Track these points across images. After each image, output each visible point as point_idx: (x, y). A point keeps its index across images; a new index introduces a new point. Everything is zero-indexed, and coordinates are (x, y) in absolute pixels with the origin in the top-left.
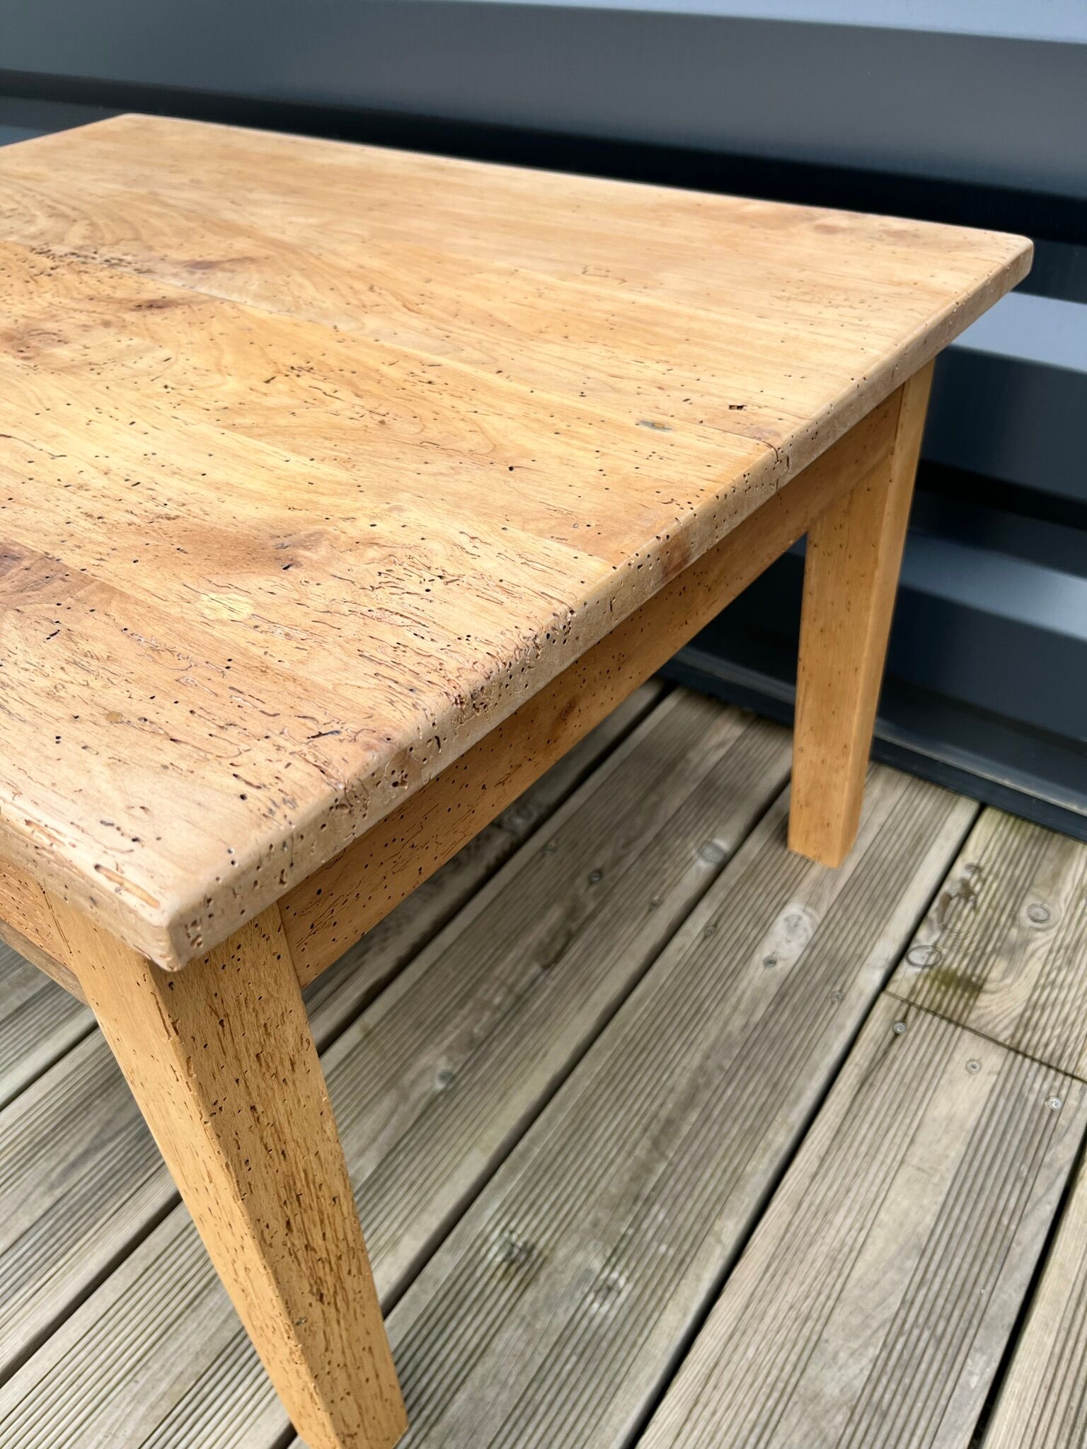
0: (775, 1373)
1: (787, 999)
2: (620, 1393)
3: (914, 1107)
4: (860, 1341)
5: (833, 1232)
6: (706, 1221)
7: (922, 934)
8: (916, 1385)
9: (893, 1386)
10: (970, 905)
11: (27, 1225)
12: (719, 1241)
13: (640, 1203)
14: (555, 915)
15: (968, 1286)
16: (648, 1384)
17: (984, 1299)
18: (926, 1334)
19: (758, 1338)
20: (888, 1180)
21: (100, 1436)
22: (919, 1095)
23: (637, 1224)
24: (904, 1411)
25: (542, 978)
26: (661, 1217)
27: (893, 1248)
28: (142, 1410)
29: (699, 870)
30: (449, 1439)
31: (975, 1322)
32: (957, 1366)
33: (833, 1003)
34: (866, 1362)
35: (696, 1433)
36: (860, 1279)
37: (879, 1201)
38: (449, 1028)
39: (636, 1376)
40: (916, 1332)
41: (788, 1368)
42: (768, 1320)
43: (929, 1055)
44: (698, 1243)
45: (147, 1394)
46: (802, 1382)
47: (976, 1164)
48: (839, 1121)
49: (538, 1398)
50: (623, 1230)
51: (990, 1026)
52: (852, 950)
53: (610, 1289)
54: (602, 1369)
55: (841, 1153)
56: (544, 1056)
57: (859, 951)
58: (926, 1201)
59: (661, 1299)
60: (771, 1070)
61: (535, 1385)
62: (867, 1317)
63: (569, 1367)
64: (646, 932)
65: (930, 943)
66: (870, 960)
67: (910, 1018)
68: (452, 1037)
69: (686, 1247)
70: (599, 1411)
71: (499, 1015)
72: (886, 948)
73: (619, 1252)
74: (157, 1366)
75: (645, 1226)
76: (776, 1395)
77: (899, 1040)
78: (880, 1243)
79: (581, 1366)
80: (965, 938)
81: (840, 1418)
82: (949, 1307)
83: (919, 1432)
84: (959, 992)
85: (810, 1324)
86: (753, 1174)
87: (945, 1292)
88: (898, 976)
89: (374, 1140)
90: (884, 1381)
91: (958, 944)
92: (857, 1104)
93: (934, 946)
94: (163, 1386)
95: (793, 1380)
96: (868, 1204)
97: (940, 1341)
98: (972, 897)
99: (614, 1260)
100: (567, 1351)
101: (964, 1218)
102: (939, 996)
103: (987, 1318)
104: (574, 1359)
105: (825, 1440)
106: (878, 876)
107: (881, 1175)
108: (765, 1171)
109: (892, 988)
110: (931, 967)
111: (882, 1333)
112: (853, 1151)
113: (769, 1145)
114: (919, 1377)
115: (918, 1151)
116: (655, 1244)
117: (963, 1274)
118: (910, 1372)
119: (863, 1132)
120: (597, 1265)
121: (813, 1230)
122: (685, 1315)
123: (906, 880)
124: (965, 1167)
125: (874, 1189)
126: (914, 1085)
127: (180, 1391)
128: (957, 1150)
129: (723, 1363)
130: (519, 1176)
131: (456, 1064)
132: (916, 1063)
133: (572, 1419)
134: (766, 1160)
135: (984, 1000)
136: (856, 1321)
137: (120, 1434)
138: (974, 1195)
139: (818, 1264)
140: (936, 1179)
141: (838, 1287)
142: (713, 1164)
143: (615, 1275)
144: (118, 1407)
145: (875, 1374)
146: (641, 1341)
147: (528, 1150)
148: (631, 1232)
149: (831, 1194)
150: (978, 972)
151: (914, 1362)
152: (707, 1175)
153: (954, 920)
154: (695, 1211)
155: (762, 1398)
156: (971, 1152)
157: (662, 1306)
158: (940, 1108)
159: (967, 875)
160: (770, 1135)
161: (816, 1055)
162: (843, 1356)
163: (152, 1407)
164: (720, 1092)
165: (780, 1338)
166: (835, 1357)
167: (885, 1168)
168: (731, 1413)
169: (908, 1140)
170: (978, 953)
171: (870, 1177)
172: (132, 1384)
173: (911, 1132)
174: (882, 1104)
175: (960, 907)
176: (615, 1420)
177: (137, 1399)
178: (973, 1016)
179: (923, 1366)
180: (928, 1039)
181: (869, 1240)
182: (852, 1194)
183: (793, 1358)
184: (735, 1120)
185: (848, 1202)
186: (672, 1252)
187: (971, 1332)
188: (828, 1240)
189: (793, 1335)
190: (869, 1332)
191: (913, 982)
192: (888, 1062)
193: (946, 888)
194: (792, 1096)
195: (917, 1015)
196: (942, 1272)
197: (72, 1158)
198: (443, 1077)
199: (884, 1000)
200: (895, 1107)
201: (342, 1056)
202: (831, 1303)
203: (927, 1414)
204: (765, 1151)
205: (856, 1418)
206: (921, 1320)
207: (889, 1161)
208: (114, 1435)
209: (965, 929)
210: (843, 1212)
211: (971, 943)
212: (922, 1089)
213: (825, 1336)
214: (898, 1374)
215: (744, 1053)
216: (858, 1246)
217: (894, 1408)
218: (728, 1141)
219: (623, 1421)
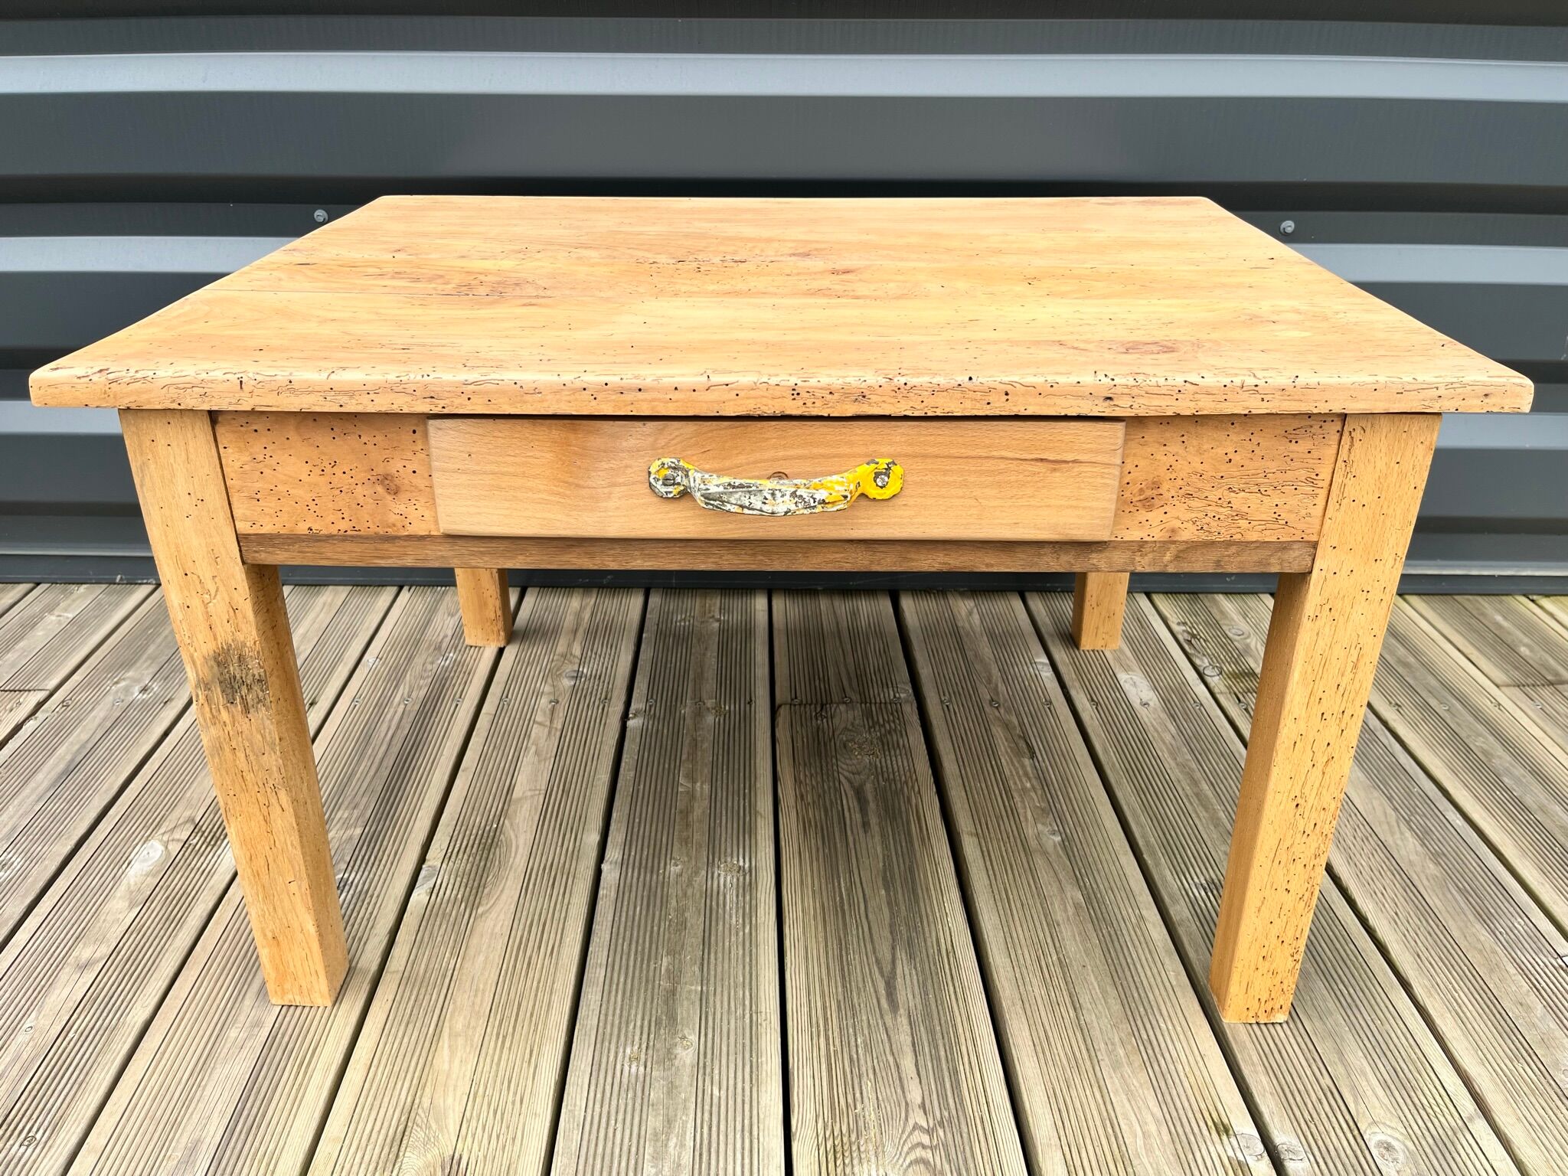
1: (1176, 717)
4: (1398, 833)
7: (1197, 662)
8: (1439, 837)
9: (1433, 843)
10: (1201, 640)
11: (909, 1039)
14: (998, 732)
17: (1421, 793)
18: (1418, 817)
25: (1037, 764)
28: (1127, 1070)
29: (1046, 678)
31: (1429, 802)
32: (1446, 823)
33: (1200, 709)
34: (1410, 840)
35: (1386, 905)
36: (1366, 811)
38: (1021, 811)
39: (1332, 899)
40: (1413, 818)
41: (1385, 859)
46: (1398, 861)
52: (1174, 681)
57: (1179, 682)
60: (1212, 750)
62: (1388, 823)
65: (1206, 664)
66: (1189, 682)
67: (1242, 699)
68: (1029, 814)
71: (1040, 792)
72: (1191, 675)
74: (1102, 1046)
76: (1395, 873)
77: (1250, 711)
78: (1354, 794)
80: (1219, 656)
81: (1431, 866)
82: (1411, 801)
84: (1248, 679)
85: (1370, 839)
87: (1402, 797)
90: (1427, 843)
91: (1219, 660)
93: (1209, 664)
95: (1395, 864)
97: (1426, 816)
98: (1197, 636)
102: (1242, 685)
103: (1430, 798)
105: (1436, 877)
106: (1142, 643)
109: (1215, 690)
110: (1221, 674)
111: (1401, 825)
114: (1437, 833)
117: (1399, 786)
118: (1430, 833)
123: (1157, 640)
127: (1133, 1047)
130: (1160, 855)
131: (1051, 825)
136: (1386, 828)
141: (1362, 819)
145: (1420, 842)
150: (1244, 667)
151: (1427, 829)
153: (1203, 650)
155: (1392, 878)
159: (1182, 628)
161: (1224, 734)
162: (1399, 842)
163: (1130, 1064)
164: (1203, 770)
166: (1397, 845)
168: (1389, 891)
170: (1233, 660)
172: (1102, 1063)
175: (1197, 643)
176: (1349, 922)
179: (1433, 829)
183: (1382, 855)
184: (1226, 778)
187: (1433, 807)
190: (1397, 829)
191: (1222, 684)
193: (1180, 637)
195: (1243, 697)
196: (1392, 792)
197: (882, 992)
198: (1052, 834)
199: (1220, 697)
201: (979, 852)
202: (1367, 826)
203: (1457, 843)
205: (1436, 862)
206: (1409, 813)
208: (1129, 1090)
209: (1213, 651)
211: (1224, 656)
213: (1382, 840)
214: (1428, 837)
215: (1189, 749)
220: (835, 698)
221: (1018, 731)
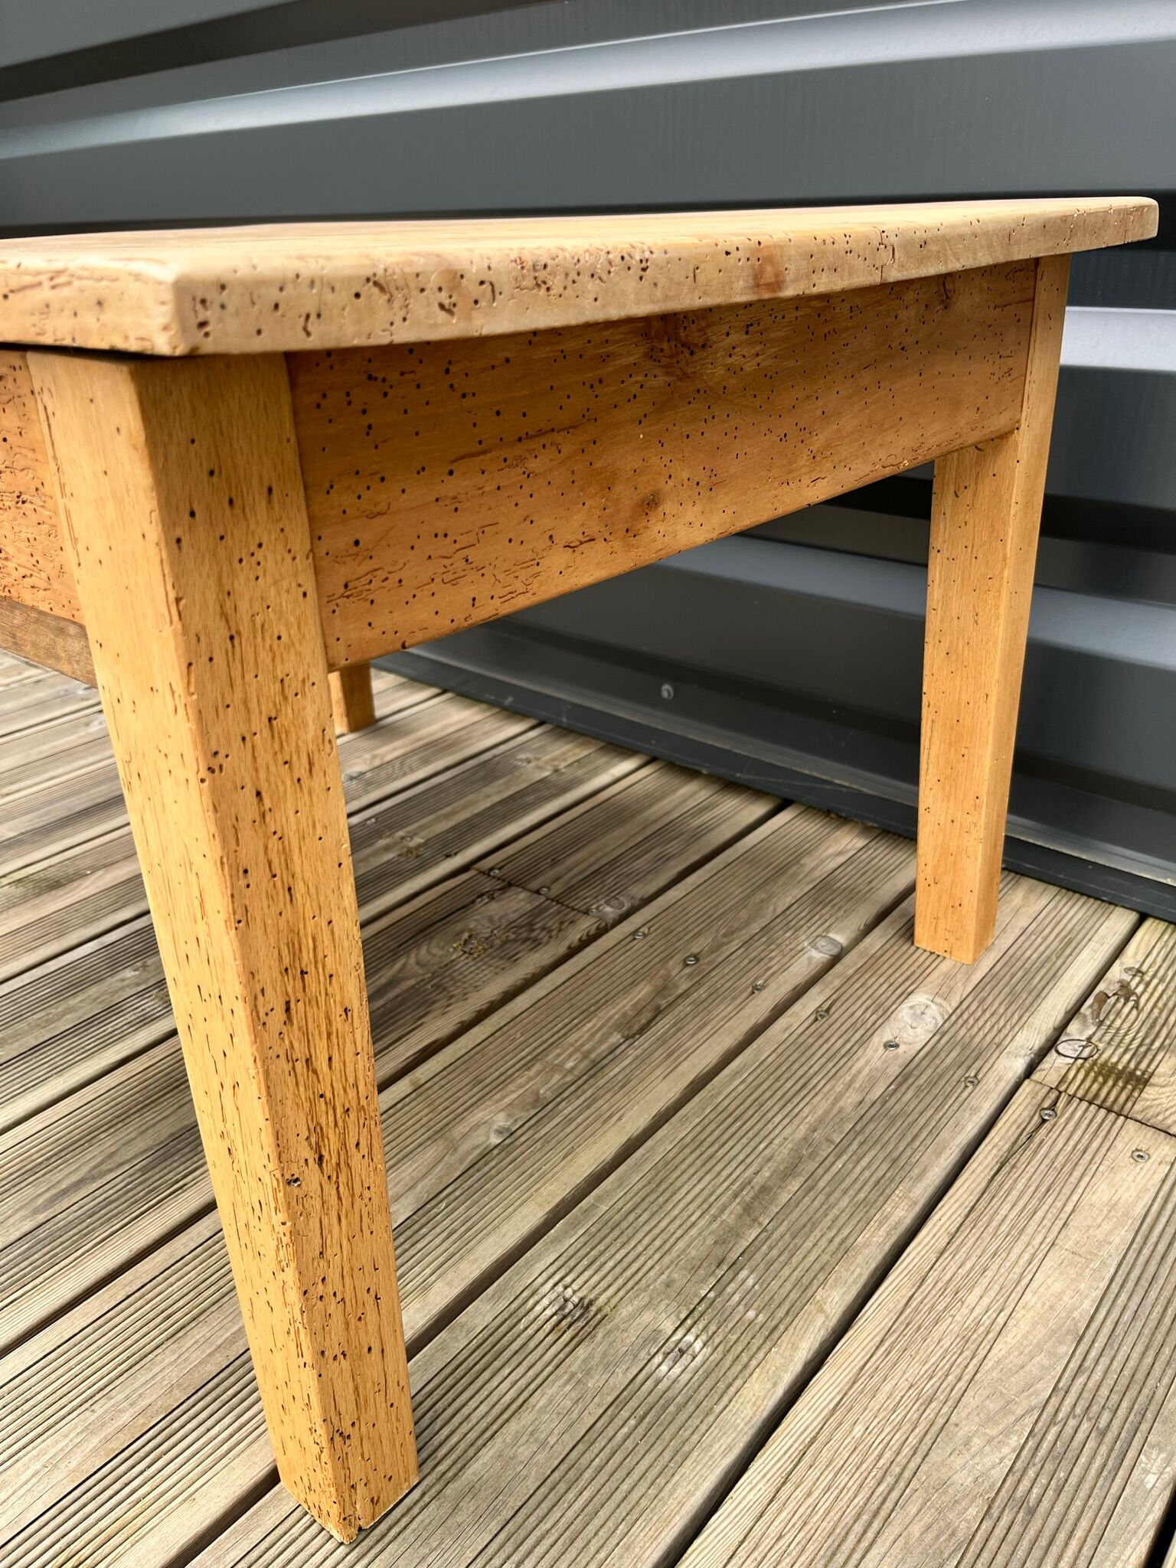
0: (888, 1455)
1: (911, 1081)
2: (688, 1462)
3: (1066, 1191)
4: (1000, 1427)
5: (965, 1310)
6: (806, 1290)
7: (1073, 1028)
8: (1073, 1480)
9: (1043, 1480)
10: (1131, 1004)
12: (821, 1310)
13: (725, 1267)
14: (643, 991)
15: (1140, 1376)
16: (724, 1455)
17: (1161, 1392)
18: (1086, 1426)
19: (868, 1415)
20: (1036, 1262)
21: (38, 1466)
22: (1073, 1180)
23: (720, 1286)
24: (1059, 1508)
25: (623, 1047)
26: (750, 1282)
27: (1041, 1332)
28: (94, 1441)
29: (810, 959)
30: (467, 1499)
31: (1149, 1415)
32: (1127, 1463)
33: (966, 1087)
34: (1008, 1451)
36: (999, 1362)
37: (1024, 1282)
38: (511, 1087)
40: (1072, 1423)
41: (906, 1450)
42: (881, 1396)
43: (1085, 1141)
44: (793, 1312)
45: (103, 1425)
46: (924, 1468)
47: (1146, 1252)
48: (973, 1198)
49: (584, 1461)
50: (703, 1293)
51: (1160, 1118)
52: (989, 1038)
53: (682, 1352)
54: (667, 1435)
55: (977, 1232)
56: (620, 1119)
57: (997, 1040)
58: (1082, 1286)
59: (745, 1367)
60: (891, 1147)
61: (581, 1447)
62: (1008, 1402)
63: (625, 1430)
64: (747, 1011)
65: (1083, 1038)
66: (1011, 1048)
67: (1061, 1105)
68: (514, 1096)
69: (780, 1314)
70: (661, 1481)
71: (569, 1078)
72: (1032, 1037)
73: (696, 1314)
74: (121, 1397)
75: (729, 1290)
76: (890, 1480)
77: (1047, 1125)
78: (1024, 1327)
79: (641, 1430)
80: (1126, 1034)
81: (974, 1511)
82: (1115, 1398)
83: (1079, 1533)
84: (1120, 1084)
85: (934, 1406)
86: (865, 1245)
87: (1110, 1382)
88: (1046, 1064)
89: (412, 1187)
90: (1031, 1473)
91: (1117, 1040)
92: (995, 1183)
93: (1089, 1039)
94: (125, 1418)
95: (913, 1465)
96: (1009, 1286)
97: (1103, 1434)
98: (1133, 998)
99: (689, 1322)
100: (625, 1414)
101: (1133, 1306)
102: (1096, 1086)
103: (1165, 1412)
104: (632, 1422)
105: (953, 1534)
106: (1020, 973)
107: (1026, 1256)
108: (883, 1243)
109: (1037, 1076)
110: (1086, 1059)
111: (1030, 1420)
112: (990, 1229)
113: (887, 1218)
114: (1077, 1471)
115: (1072, 1238)
116: (741, 1308)
117: (1132, 1363)
118: (1066, 1465)
119: (1003, 1212)
120: (668, 1326)
121: (940, 1307)
122: (775, 1384)
123: (1054, 977)
124: (1132, 1254)
125: (1018, 1270)
126: (1067, 1169)
127: (144, 1424)
128: (1122, 1237)
129: (821, 1439)
130: (581, 1232)
131: (516, 1121)
132: (1069, 1148)
133: (625, 1487)
134: (882, 1232)
135: (1150, 1092)
136: (992, 1406)
137: (62, 1465)
138: (1144, 1283)
139: (946, 1343)
140: (1096, 1264)
141: (971, 1368)
142: (817, 1233)
143: (690, 1338)
144: (66, 1436)
145: (1019, 1465)
146: (718, 1409)
147: (593, 1206)
148: (712, 1295)
149: (963, 1271)
150: (1143, 1066)
151: (1070, 1454)
152: (809, 1244)
153: (1111, 1017)
154: (793, 1279)
155: (871, 1483)
156: (1139, 1239)
157: (747, 1372)
158: (1100, 1193)
159: (1127, 977)
160: (888, 1208)
161: (945, 1134)
162: (977, 1442)
163: (107, 1440)
164: (827, 1163)
165: (896, 1418)
166: (967, 1443)
167: (1030, 1249)
168: (831, 1496)
169: (1059, 1223)
170: (1143, 1049)
171: (1013, 1256)
172: (87, 1413)
173: (1064, 1216)
174: (1027, 1186)
175: (1119, 1005)
177: (89, 1430)
178: (1137, 1107)
180: (1083, 1126)
181: (1011, 1322)
182: (989, 1274)
183: (913, 1440)
184: (845, 1192)
185: (985, 1281)
186: (761, 1318)
187: (1145, 1427)
188: (958, 1318)
189: (913, 1415)
190: (1012, 1418)
191: (1063, 1072)
192: (1033, 1146)
193: (1101, 987)
194: (916, 1171)
195: (1069, 1103)
196: (1105, 1361)
197: (61, 1185)
198: (499, 1132)
199: (1027, 1086)
200: (1043, 1189)
202: (962, 1385)
203: (1089, 1514)
204: (881, 1224)
205: (995, 1512)
206: (1078, 1410)
207: (1036, 1243)
208: (55, 1465)
209: (1126, 1026)
210: (977, 1291)
211: (1134, 1039)
212: (1077, 1174)
213: (953, 1419)
214: (1049, 1467)
215: (858, 1128)
216: (997, 1328)
217: (1045, 1504)
218: (835, 1211)
219: (690, 1494)
220: (534, 885)
221: (664, 1003)
